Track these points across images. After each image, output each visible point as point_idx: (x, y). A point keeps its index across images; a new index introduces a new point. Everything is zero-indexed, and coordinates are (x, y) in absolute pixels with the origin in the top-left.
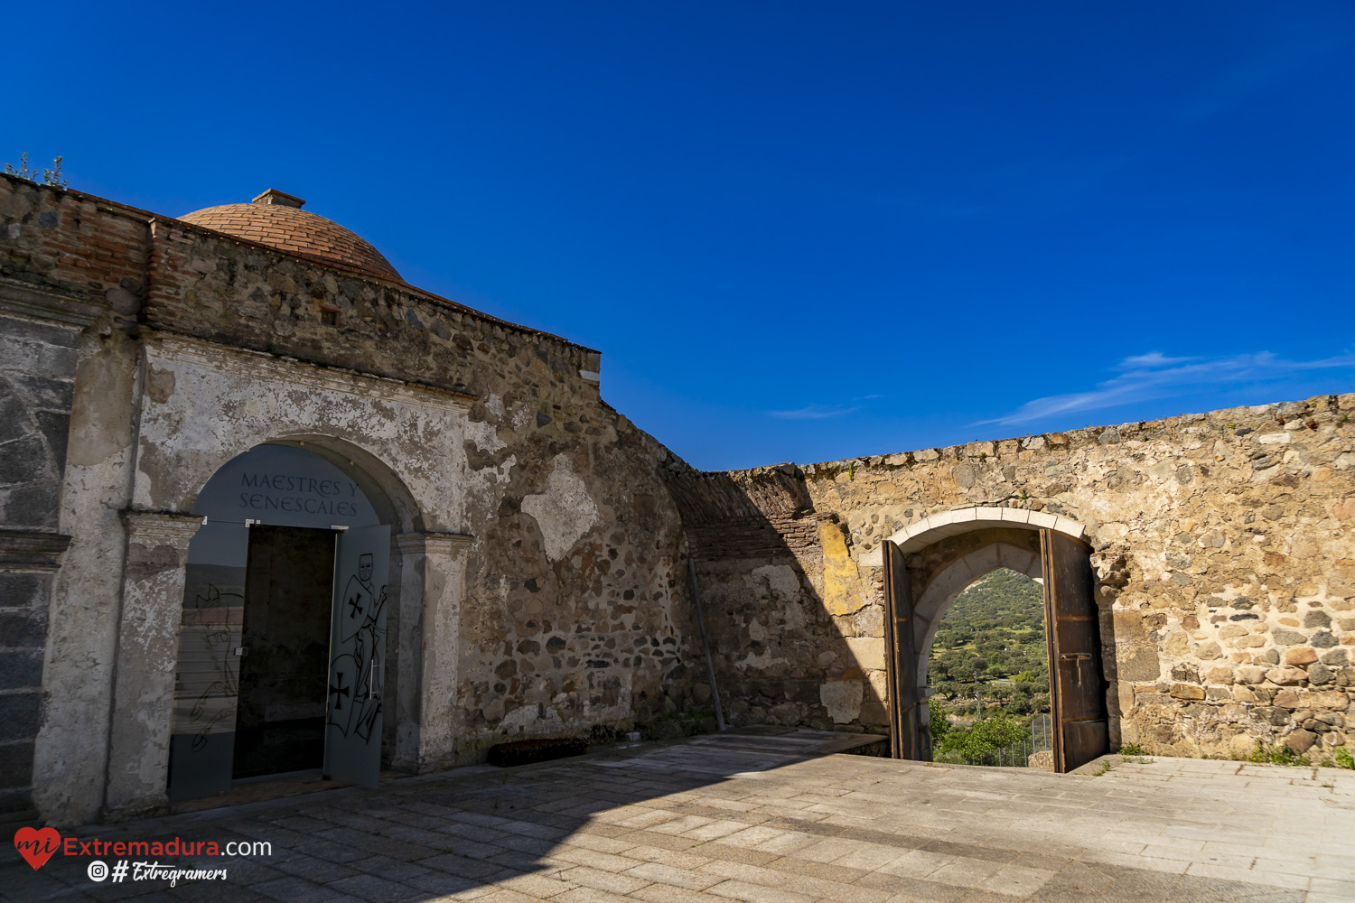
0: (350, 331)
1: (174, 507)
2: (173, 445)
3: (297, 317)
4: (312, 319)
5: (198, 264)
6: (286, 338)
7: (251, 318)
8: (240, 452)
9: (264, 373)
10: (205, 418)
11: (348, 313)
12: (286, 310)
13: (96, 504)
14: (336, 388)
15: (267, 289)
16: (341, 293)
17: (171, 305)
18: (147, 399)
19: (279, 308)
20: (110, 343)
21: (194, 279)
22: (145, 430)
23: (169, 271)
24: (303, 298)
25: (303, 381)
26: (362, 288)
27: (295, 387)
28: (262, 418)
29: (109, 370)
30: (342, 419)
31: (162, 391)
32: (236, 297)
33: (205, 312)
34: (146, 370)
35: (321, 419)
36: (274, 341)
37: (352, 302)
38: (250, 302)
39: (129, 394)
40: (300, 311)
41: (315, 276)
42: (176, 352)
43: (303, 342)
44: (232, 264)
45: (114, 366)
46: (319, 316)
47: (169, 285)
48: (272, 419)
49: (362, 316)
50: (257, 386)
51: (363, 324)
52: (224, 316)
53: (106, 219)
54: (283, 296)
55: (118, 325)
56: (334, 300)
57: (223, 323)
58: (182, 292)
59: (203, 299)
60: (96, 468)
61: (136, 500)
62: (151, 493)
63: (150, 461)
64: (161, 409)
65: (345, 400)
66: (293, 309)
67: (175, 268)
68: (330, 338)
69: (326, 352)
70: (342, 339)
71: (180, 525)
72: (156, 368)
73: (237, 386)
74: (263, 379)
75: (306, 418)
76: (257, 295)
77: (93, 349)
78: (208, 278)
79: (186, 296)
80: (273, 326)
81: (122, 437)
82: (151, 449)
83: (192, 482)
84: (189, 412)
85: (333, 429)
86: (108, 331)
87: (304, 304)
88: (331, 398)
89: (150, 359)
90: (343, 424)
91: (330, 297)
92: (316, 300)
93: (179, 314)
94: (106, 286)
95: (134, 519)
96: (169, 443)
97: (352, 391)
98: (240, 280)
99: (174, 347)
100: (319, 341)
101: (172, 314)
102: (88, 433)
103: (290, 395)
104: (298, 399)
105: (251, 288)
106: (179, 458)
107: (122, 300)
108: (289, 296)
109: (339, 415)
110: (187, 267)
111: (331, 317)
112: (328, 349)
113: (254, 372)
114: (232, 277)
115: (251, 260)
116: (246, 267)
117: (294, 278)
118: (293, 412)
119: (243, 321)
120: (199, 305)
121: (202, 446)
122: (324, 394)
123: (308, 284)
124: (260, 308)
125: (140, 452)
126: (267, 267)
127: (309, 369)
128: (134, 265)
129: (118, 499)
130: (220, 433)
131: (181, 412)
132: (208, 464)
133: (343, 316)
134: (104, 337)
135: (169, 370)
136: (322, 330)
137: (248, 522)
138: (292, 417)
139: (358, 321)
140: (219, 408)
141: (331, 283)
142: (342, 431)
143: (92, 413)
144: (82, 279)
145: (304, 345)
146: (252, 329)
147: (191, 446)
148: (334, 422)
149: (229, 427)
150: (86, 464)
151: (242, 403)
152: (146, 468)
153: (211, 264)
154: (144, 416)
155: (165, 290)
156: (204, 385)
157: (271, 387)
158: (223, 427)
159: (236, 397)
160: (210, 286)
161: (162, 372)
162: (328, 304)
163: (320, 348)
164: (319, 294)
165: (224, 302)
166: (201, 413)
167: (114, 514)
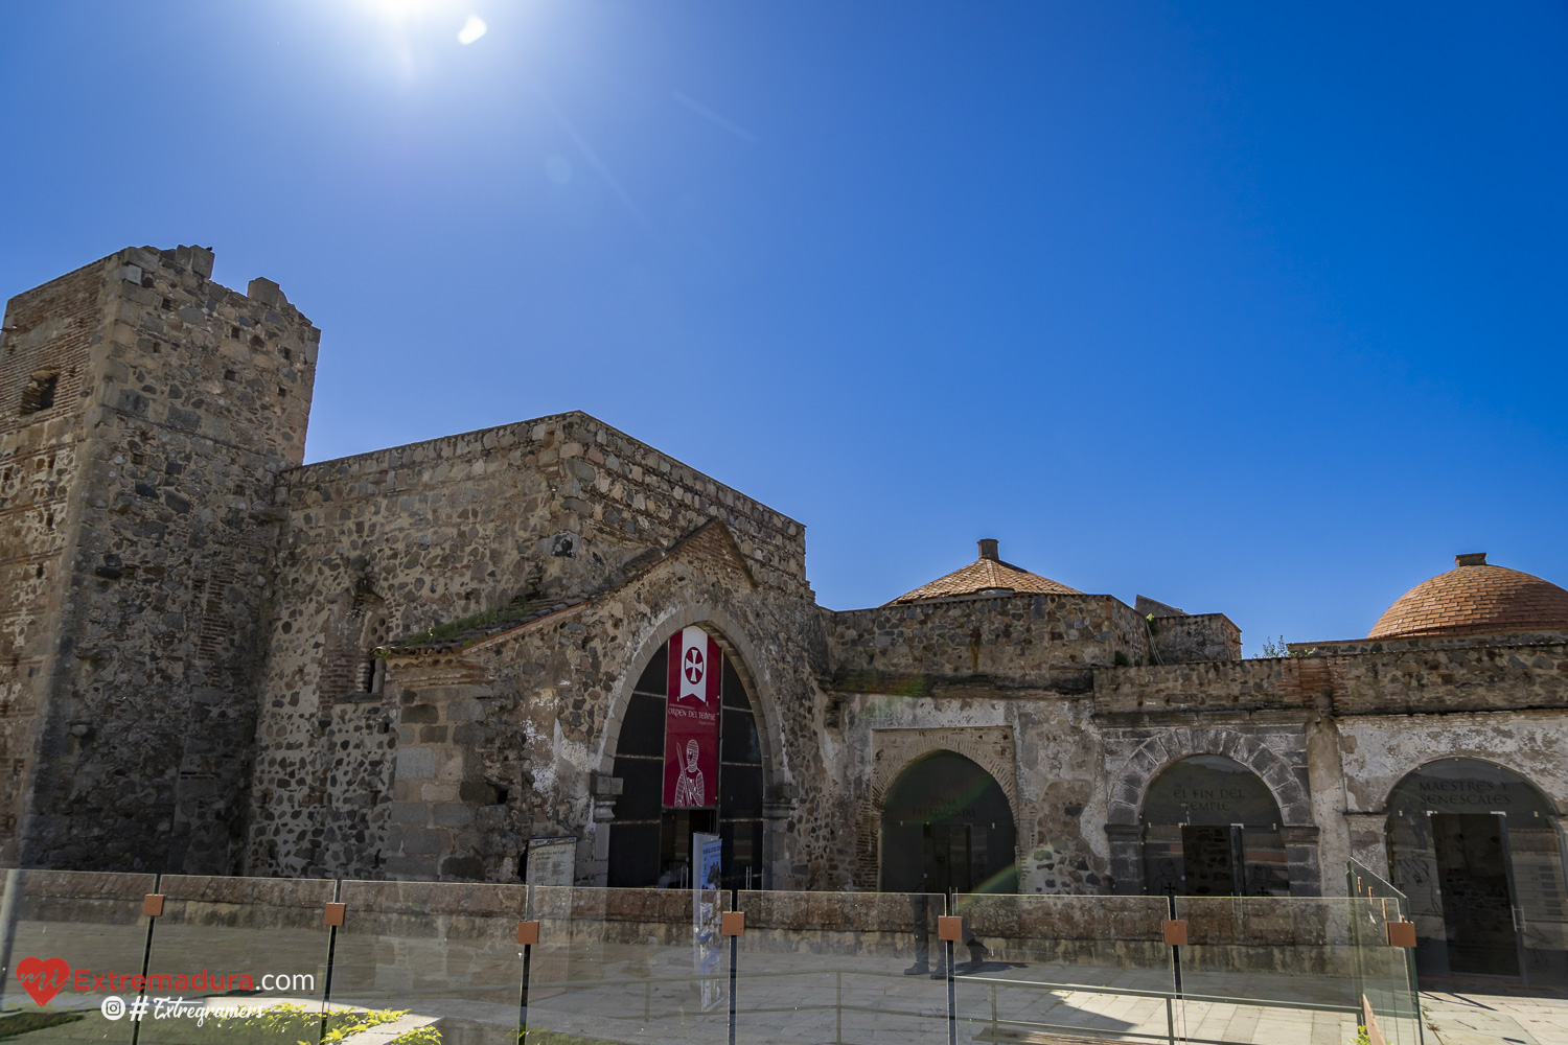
0: (1463, 685)
1: (1371, 810)
2: (1363, 776)
3: (1423, 686)
4: (1434, 684)
5: (1355, 672)
6: (1419, 701)
7: (1392, 694)
8: (1403, 775)
9: (1408, 725)
10: (1378, 758)
11: (1460, 673)
12: (1414, 683)
13: (1331, 810)
14: (1460, 724)
15: (1399, 674)
16: (1451, 661)
17: (1345, 699)
18: (1343, 753)
19: (1410, 683)
20: (1321, 725)
21: (1354, 682)
22: (1346, 769)
23: (1340, 681)
24: (1424, 672)
25: (1436, 725)
26: (1467, 653)
27: (1431, 730)
28: (1413, 752)
29: (1323, 740)
30: (1470, 744)
31: (1350, 747)
32: (1382, 684)
33: (1365, 698)
34: (1341, 737)
35: (1454, 746)
36: (1411, 704)
37: (1461, 665)
38: (1391, 685)
39: (1336, 751)
40: (1424, 682)
41: (1430, 657)
42: (1353, 725)
43: (1430, 700)
44: (1375, 666)
45: (1325, 738)
46: (1440, 680)
47: (1342, 688)
48: (1420, 752)
49: (1471, 671)
50: (1405, 734)
51: (1474, 677)
52: (1376, 697)
53: (1306, 661)
54: (1410, 675)
55: (1323, 715)
56: (1447, 668)
57: (1377, 701)
58: (1349, 690)
59: (1362, 691)
60: (1327, 791)
61: (1350, 808)
62: (1357, 803)
63: (1352, 785)
64: (1352, 757)
65: (1469, 731)
66: (1419, 681)
67: (1342, 678)
68: (1450, 693)
69: (1448, 702)
70: (1458, 692)
71: (1374, 820)
72: (1345, 735)
73: (1393, 736)
74: (1408, 729)
75: (1443, 747)
76: (1394, 680)
77: (1313, 731)
78: (1362, 678)
79: (1353, 692)
80: (1408, 695)
81: (1337, 774)
82: (1351, 779)
83: (1380, 797)
84: (1368, 756)
85: (1465, 751)
86: (1319, 720)
87: (1426, 676)
88: (1459, 732)
89: (1341, 731)
90: (1472, 747)
91: (1444, 667)
92: (1434, 672)
93: (1351, 703)
94: (1314, 696)
95: (1350, 818)
96: (1360, 775)
97: (1474, 724)
98: (1381, 674)
99: (1351, 722)
100: (1442, 697)
101: (1347, 704)
102: (1319, 775)
103: (1429, 735)
104: (1435, 736)
105: (1389, 676)
106: (1367, 782)
107: (1322, 701)
108: (1414, 675)
109: (1467, 742)
110: (1349, 676)
111: (1448, 679)
112: (1450, 701)
113: (1402, 726)
114: (1376, 674)
115: (1385, 660)
116: (1383, 665)
117: (1416, 662)
118: (1433, 745)
119: (1389, 697)
120: (1361, 695)
121: (1379, 774)
122: (1453, 730)
123: (1426, 663)
124: (1398, 687)
125: (1346, 782)
126: (1396, 661)
127: (1437, 717)
128: (1325, 681)
129: (1341, 807)
130: (1388, 765)
131: (1363, 757)
132: (1385, 784)
133: (1457, 676)
134: (1317, 723)
135: (1352, 734)
136: (1442, 690)
137: (1429, 813)
138: (1432, 749)
139: (1469, 676)
140: (1385, 751)
141: (1442, 658)
142: (1471, 751)
143: (1320, 764)
144: (1297, 700)
145: (1432, 702)
146: (1395, 700)
147: (1373, 775)
148: (1464, 747)
149: (1393, 761)
150: (1322, 790)
151: (1398, 746)
152: (1350, 789)
153: (1362, 670)
154: (1344, 762)
155: (1340, 692)
156: (1373, 739)
157: (1415, 732)
158: (1390, 761)
159: (1394, 742)
160: (1364, 683)
161: (1349, 737)
162: (1443, 671)
163: (1444, 701)
164: (1435, 667)
165: (1374, 689)
166: (1375, 755)
167: (1341, 815)
